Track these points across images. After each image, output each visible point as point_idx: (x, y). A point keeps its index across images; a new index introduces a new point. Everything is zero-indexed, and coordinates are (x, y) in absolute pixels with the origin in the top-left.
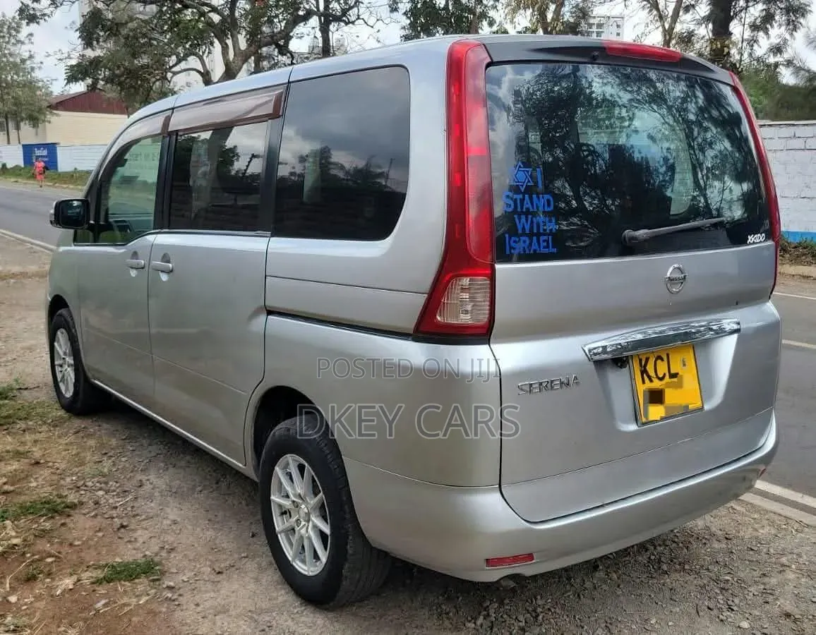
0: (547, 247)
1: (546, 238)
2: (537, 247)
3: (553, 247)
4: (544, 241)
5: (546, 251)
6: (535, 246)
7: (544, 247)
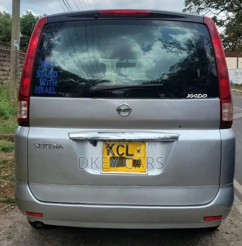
0: (52, 91)
1: (52, 88)
2: (47, 91)
3: (54, 92)
4: (51, 89)
5: (51, 93)
6: (46, 90)
7: (51, 91)
